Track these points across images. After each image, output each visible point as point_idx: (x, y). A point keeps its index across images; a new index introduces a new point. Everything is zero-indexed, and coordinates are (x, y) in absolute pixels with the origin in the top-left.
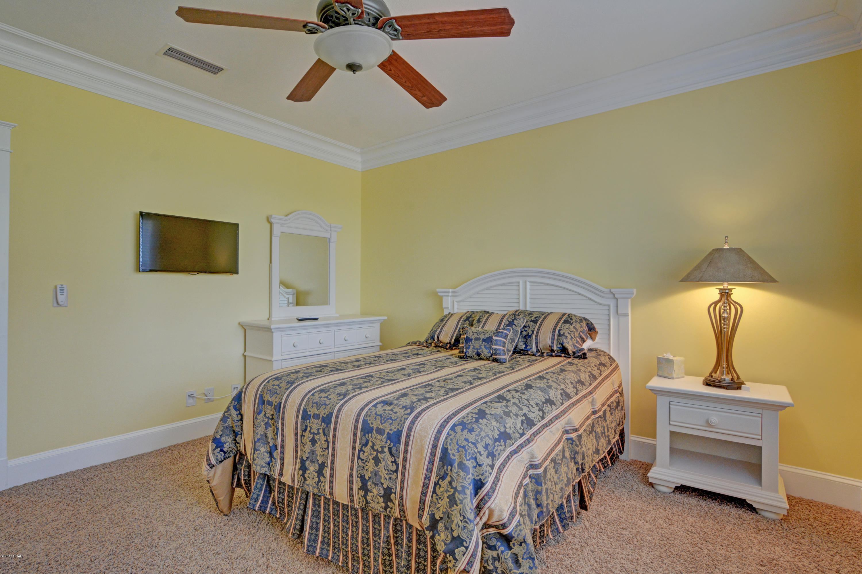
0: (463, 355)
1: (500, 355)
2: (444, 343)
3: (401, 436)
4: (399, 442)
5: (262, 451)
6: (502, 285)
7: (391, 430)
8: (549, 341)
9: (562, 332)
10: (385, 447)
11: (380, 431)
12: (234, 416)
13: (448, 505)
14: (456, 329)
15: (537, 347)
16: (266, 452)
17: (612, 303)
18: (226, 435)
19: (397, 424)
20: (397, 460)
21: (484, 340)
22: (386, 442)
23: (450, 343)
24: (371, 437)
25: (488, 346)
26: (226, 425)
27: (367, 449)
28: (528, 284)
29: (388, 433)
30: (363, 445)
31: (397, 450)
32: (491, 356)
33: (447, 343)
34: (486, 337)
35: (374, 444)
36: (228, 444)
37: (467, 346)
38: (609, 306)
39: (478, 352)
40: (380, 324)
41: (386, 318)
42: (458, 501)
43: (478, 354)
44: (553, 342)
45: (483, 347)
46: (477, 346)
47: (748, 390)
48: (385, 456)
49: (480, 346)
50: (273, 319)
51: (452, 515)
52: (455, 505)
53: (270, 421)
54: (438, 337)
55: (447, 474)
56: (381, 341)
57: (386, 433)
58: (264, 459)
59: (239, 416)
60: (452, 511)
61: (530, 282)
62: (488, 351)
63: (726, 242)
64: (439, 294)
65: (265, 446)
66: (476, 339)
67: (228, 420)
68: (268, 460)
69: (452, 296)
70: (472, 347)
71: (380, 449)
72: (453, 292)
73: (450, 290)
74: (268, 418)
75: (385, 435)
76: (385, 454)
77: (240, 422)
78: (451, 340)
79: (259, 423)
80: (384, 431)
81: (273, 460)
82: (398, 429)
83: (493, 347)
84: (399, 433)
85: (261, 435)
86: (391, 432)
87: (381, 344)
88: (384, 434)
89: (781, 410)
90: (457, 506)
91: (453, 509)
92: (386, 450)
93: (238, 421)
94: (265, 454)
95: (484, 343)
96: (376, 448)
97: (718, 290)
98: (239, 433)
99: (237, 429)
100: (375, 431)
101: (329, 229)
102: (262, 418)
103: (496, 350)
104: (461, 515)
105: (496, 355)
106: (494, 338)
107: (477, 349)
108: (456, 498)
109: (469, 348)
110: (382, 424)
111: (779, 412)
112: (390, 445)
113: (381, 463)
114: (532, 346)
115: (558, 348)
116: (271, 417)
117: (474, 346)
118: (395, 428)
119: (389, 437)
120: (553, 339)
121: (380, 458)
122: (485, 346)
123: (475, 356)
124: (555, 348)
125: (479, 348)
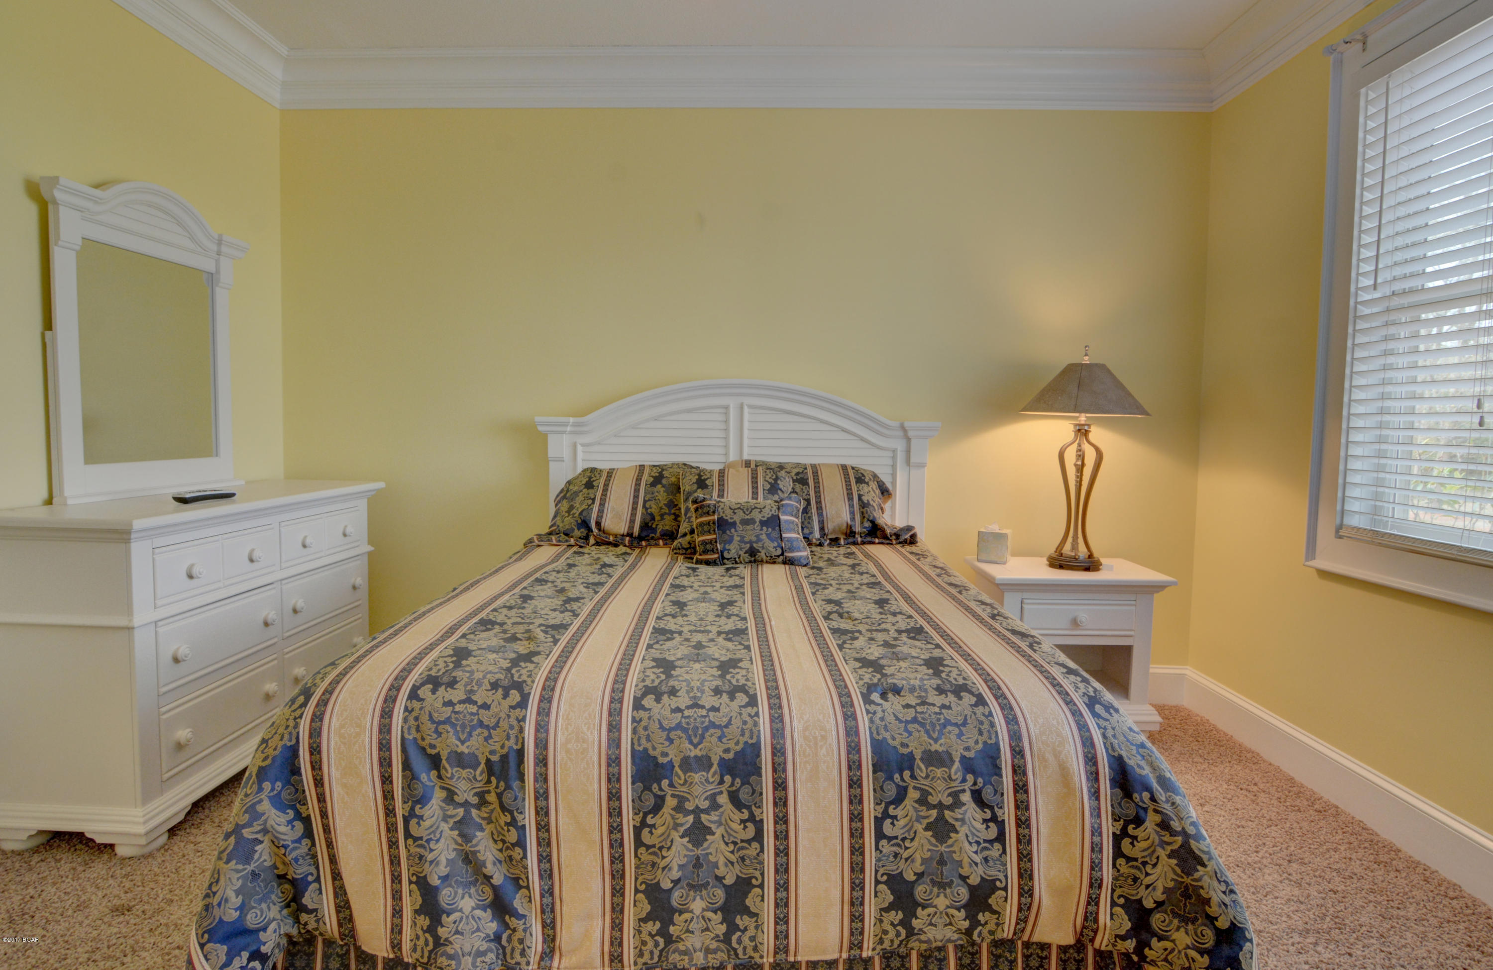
0: (716, 556)
1: (800, 551)
2: (616, 536)
3: (999, 757)
4: (997, 770)
5: (467, 910)
6: (689, 411)
7: (967, 749)
8: (846, 517)
9: (865, 499)
10: (964, 791)
11: (935, 759)
12: (283, 829)
13: (1179, 871)
14: (635, 503)
15: (822, 529)
16: (478, 907)
17: (900, 446)
18: (260, 901)
19: (976, 731)
20: (999, 813)
21: (763, 523)
22: (964, 780)
23: (630, 535)
24: (913, 777)
25: (775, 534)
26: (252, 867)
27: (906, 810)
28: (746, 409)
29: (963, 757)
30: (888, 804)
31: (996, 791)
32: (782, 554)
33: (623, 535)
34: (767, 516)
35: (925, 794)
36: (273, 926)
37: (726, 537)
38: (894, 451)
39: (752, 547)
40: (368, 499)
41: (381, 485)
42: (1203, 856)
43: (753, 552)
44: (853, 519)
45: (764, 537)
46: (750, 536)
47: (1111, 568)
48: (966, 811)
49: (757, 536)
50: (70, 502)
51: (1202, 887)
52: (1199, 867)
53: (474, 812)
54: (598, 524)
55: (1145, 810)
56: (370, 542)
57: (957, 760)
58: (478, 930)
59: (299, 825)
60: (1199, 880)
61: (750, 407)
62: (776, 544)
63: (1086, 355)
64: (540, 428)
65: (473, 890)
66: (745, 522)
67: (258, 848)
68: (492, 927)
69: (571, 433)
70: (736, 538)
71: (948, 801)
72: (575, 425)
73: (571, 420)
74: (466, 804)
75: (957, 765)
76: (964, 808)
77: (306, 842)
78: (631, 527)
79: (433, 829)
80: (950, 754)
81: (513, 922)
82: (985, 743)
83: (784, 535)
84: (992, 755)
85: (450, 862)
86: (971, 754)
87: (370, 548)
88: (953, 762)
89: (1158, 592)
90: (1204, 865)
91: (1197, 875)
92: (966, 797)
93: (298, 841)
94: (478, 913)
95: (764, 528)
96: (932, 800)
97: (1072, 426)
98: (310, 878)
99: (300, 871)
100: (922, 759)
101: (215, 248)
102: (439, 812)
103: (790, 540)
104: (1219, 881)
105: (792, 551)
106: (782, 517)
107: (751, 542)
108: (1197, 852)
109: (730, 541)
110: (936, 741)
111: (1155, 595)
112: (975, 784)
113: (957, 832)
114: (812, 528)
115: (865, 528)
116: (475, 800)
117: (742, 537)
118: (977, 742)
119: (968, 766)
120: (852, 513)
121: (951, 821)
122: (768, 535)
123: (747, 557)
124: (858, 528)
125: (754, 539)
